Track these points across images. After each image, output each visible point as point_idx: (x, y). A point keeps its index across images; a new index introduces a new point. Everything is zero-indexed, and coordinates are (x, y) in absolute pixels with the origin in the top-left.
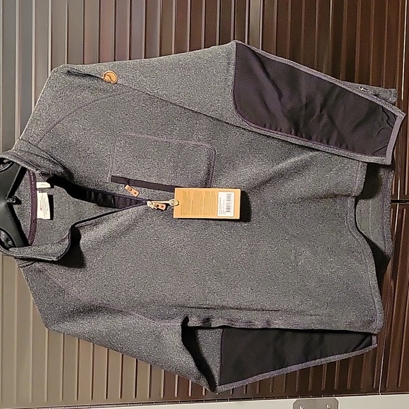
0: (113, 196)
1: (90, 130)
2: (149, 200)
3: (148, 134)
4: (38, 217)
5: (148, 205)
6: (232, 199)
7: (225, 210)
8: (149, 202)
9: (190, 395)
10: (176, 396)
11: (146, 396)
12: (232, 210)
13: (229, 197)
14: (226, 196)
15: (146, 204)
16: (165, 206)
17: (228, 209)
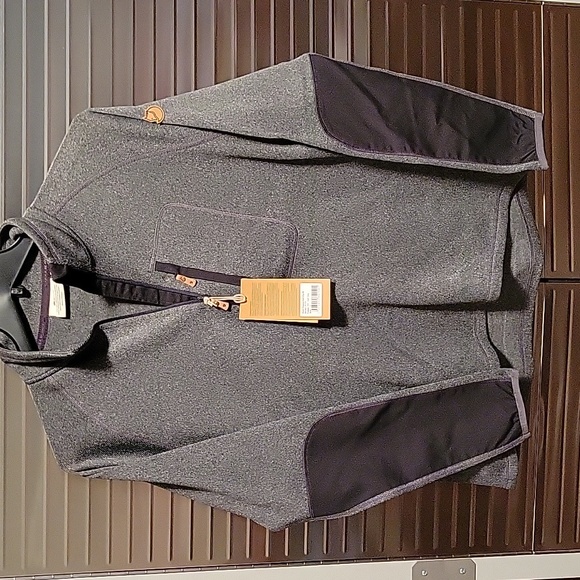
0: (158, 290)
1: (128, 198)
2: (206, 295)
3: (205, 206)
4: (50, 315)
5: (205, 302)
6: (320, 292)
7: (310, 308)
8: (206, 299)
9: (267, 555)
10: (248, 556)
11: (206, 557)
12: (320, 307)
13: (314, 290)
14: (311, 288)
15: (202, 300)
16: (227, 304)
17: (314, 306)
